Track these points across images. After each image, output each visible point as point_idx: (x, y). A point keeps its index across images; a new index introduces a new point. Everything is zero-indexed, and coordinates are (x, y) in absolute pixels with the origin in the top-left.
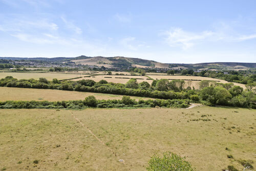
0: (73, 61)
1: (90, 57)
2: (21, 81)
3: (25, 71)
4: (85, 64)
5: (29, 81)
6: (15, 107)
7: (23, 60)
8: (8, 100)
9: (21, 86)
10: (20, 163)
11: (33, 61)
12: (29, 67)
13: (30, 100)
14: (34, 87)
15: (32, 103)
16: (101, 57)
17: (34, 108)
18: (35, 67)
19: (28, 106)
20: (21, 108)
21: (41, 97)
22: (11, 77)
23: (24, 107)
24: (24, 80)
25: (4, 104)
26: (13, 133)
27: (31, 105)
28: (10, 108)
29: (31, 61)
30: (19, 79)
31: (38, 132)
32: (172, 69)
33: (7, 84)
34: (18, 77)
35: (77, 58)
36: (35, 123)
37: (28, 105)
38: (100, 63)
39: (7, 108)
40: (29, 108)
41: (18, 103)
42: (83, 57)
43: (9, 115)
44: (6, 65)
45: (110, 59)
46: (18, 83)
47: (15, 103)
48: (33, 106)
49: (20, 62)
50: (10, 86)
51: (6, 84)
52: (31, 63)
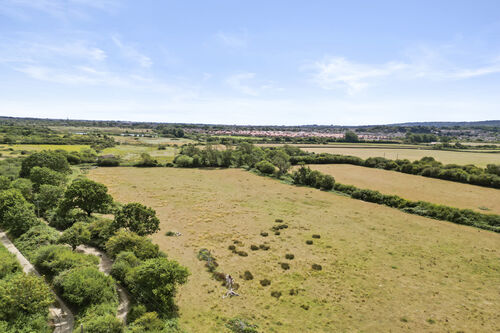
2: (449, 167)
3: (459, 147)
5: (464, 169)
6: (433, 215)
7: (457, 126)
8: (422, 200)
9: (448, 177)
10: (431, 321)
11: (477, 128)
12: (468, 140)
13: (461, 208)
14: (473, 182)
15: (467, 213)
17: (469, 224)
18: (480, 141)
19: (457, 218)
20: (442, 218)
21: (486, 204)
22: (431, 159)
23: (449, 220)
24: (455, 167)
25: (414, 205)
26: (425, 262)
27: (462, 216)
28: (424, 215)
29: (472, 128)
30: (444, 164)
31: (473, 277)
33: (423, 172)
34: (445, 158)
36: (468, 257)
37: (457, 215)
39: (418, 214)
40: (458, 222)
41: (439, 208)
43: (421, 228)
44: (425, 137)
46: (443, 171)
47: (432, 208)
48: (468, 220)
49: (451, 131)
50: (428, 175)
51: (421, 170)
52: (473, 132)
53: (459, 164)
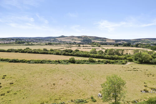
0: (57, 39)
1: (67, 37)
2: (34, 50)
3: (32, 45)
4: (64, 41)
5: (38, 50)
6: (36, 63)
7: (30, 38)
8: (32, 59)
9: (35, 53)
10: (47, 84)
11: (35, 39)
12: (34, 43)
13: (42, 60)
14: (41, 53)
15: (43, 61)
16: (73, 36)
17: (45, 63)
18: (37, 43)
19: (42, 62)
20: (38, 63)
21: (46, 58)
22: (28, 48)
23: (40, 63)
24: (36, 50)
25: (30, 61)
26: (40, 73)
27: (43, 62)
28: (33, 63)
29: (34, 39)
30: (32, 49)
31: (51, 73)
32: (117, 43)
33: (28, 52)
35: (59, 37)
36: (48, 70)
37: (41, 62)
38: (73, 40)
39: (32, 63)
40: (42, 63)
41: (37, 61)
42: (63, 37)
43: (35, 66)
44: (22, 42)
45: (79, 37)
46: (33, 51)
47: (35, 61)
48: (44, 62)
49: (28, 40)
50: (29, 53)
51: (27, 51)
52: (34, 40)
53: (36, 49)
